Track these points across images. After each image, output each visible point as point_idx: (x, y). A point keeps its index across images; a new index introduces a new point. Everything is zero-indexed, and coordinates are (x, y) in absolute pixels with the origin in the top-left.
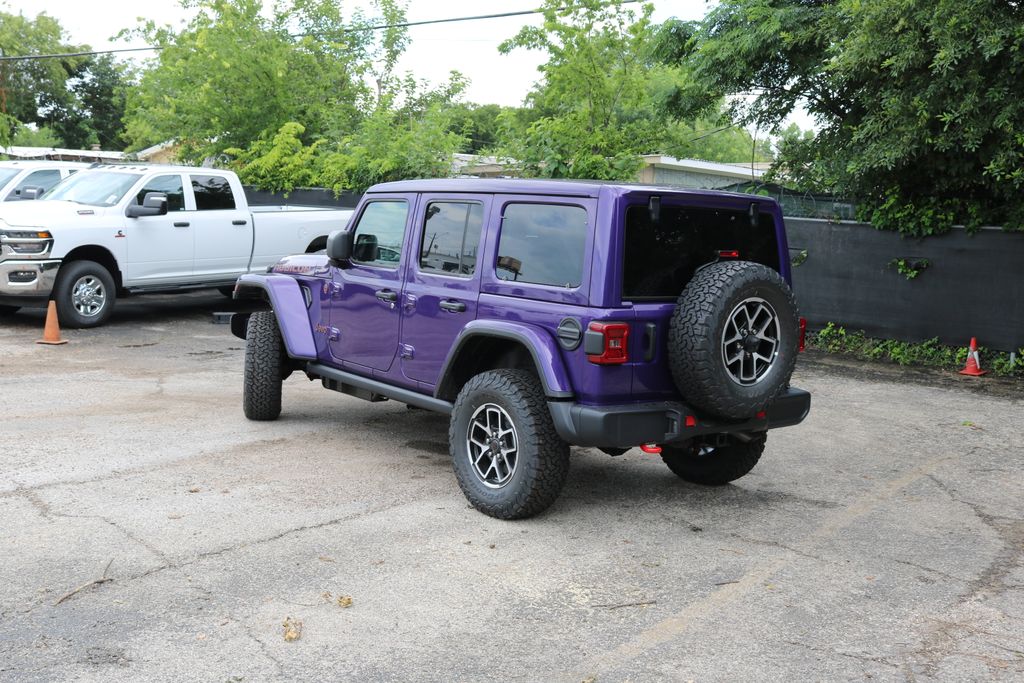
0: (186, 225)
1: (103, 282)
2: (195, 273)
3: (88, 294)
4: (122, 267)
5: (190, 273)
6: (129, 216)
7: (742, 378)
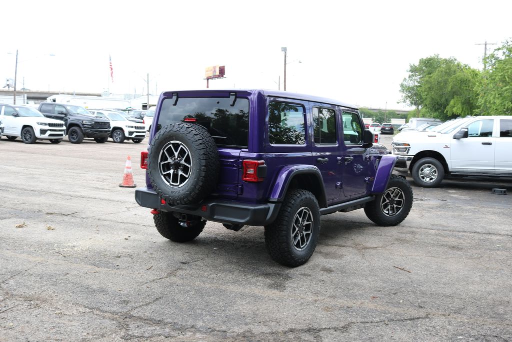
0: (490, 144)
1: (437, 168)
2: (496, 168)
3: (429, 173)
4: (448, 162)
5: (493, 168)
6: (455, 138)
7: (171, 183)
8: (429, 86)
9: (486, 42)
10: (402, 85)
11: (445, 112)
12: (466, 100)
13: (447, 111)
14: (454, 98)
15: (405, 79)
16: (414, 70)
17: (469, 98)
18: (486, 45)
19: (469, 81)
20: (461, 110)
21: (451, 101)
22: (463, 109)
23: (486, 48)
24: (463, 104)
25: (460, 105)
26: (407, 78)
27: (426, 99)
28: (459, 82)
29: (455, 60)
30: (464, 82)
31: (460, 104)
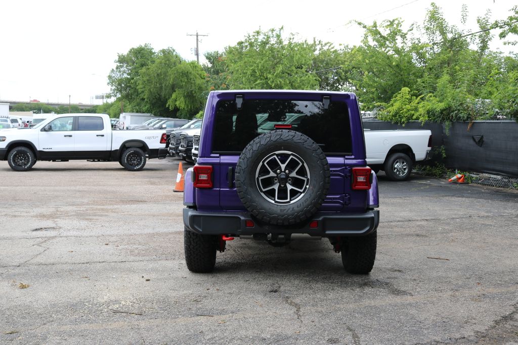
7: (277, 200)
8: (148, 78)
9: (197, 33)
10: (110, 77)
11: (167, 106)
12: (188, 93)
13: (169, 105)
14: (175, 91)
15: (113, 70)
16: (122, 60)
17: (192, 91)
18: (197, 36)
19: (190, 73)
20: (184, 103)
21: (173, 95)
22: (185, 102)
23: (197, 40)
24: (185, 97)
25: (182, 99)
26: (115, 69)
27: (143, 92)
28: (181, 74)
29: (174, 51)
30: (185, 74)
31: (182, 97)
